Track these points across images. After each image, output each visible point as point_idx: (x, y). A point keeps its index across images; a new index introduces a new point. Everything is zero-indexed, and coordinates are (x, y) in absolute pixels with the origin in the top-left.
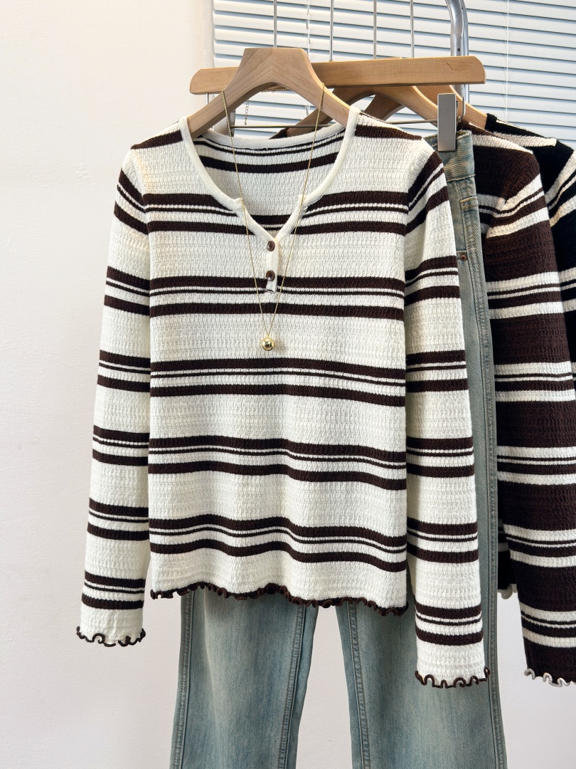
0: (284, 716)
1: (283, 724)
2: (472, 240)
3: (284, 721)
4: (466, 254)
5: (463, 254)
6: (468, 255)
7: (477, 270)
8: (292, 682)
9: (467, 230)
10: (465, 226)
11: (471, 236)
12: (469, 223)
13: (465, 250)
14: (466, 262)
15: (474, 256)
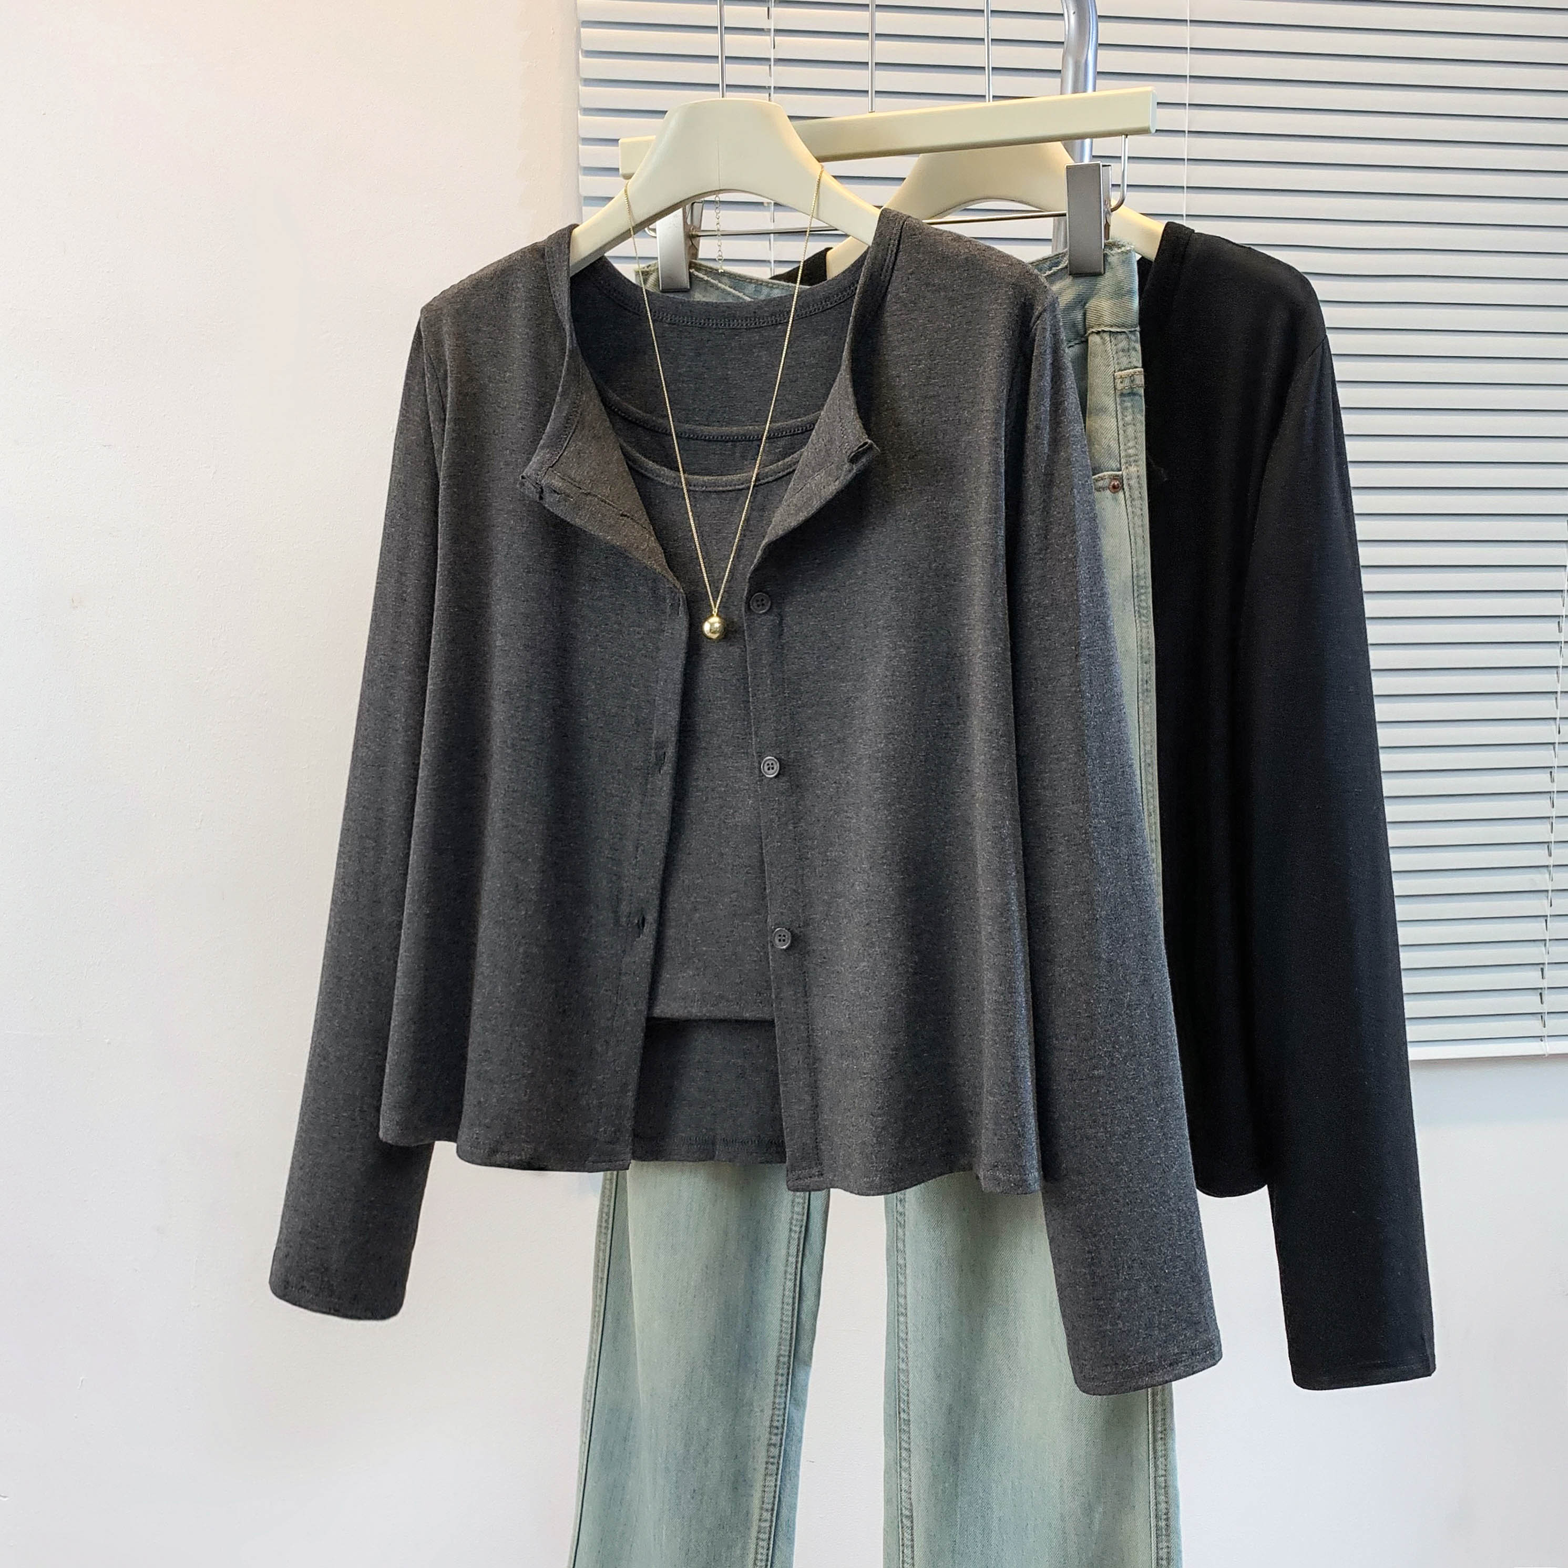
0: (778, 1357)
1: (777, 1374)
2: (1131, 451)
3: (778, 1367)
4: (1120, 478)
5: (1115, 478)
6: (1125, 482)
7: (1139, 512)
8: (790, 1284)
9: (1124, 431)
10: (1121, 424)
11: (1131, 444)
12: (1129, 418)
13: (1121, 470)
14: (1121, 494)
15: (1133, 482)
